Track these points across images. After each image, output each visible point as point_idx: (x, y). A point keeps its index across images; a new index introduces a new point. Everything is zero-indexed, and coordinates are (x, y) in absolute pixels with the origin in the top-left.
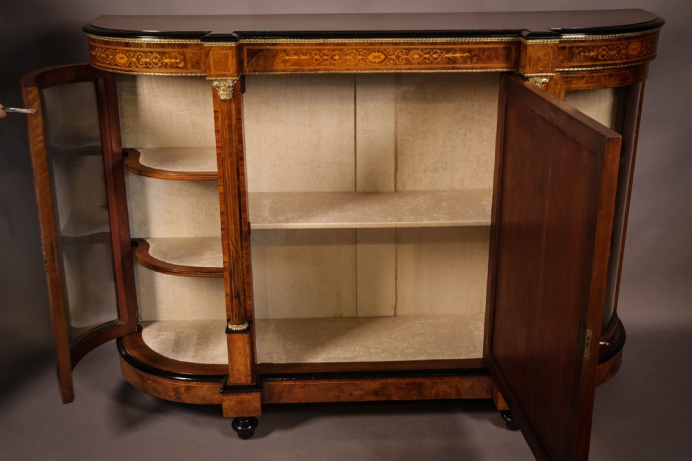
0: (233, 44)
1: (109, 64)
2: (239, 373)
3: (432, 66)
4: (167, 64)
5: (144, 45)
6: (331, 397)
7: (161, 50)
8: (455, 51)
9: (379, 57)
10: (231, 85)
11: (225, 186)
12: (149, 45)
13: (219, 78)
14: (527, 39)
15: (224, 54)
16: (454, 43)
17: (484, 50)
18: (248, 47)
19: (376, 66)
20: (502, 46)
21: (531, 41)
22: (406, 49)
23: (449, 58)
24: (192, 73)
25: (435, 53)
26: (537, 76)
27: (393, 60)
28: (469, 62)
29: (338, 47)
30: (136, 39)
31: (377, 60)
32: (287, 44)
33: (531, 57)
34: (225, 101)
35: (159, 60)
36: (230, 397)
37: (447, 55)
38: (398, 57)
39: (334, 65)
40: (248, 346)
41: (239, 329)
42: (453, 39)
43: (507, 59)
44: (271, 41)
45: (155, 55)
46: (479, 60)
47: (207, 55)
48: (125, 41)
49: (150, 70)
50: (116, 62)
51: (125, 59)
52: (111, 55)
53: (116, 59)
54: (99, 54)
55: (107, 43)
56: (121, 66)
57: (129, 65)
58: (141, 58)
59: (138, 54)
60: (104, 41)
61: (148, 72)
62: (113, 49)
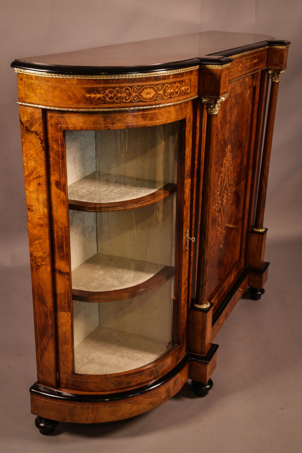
4: (183, 91)
7: (181, 79)
13: (223, 95)
15: (226, 74)
23: (254, 63)
28: (258, 65)
34: (216, 115)
43: (264, 61)
45: (177, 84)
48: (156, 76)
49: (172, 100)
50: (141, 99)
51: (153, 93)
52: (135, 92)
53: (141, 96)
54: (112, 95)
55: (132, 81)
56: (147, 101)
57: (155, 99)
58: (167, 90)
59: (165, 86)
60: (127, 80)
61: (171, 102)
62: (139, 86)
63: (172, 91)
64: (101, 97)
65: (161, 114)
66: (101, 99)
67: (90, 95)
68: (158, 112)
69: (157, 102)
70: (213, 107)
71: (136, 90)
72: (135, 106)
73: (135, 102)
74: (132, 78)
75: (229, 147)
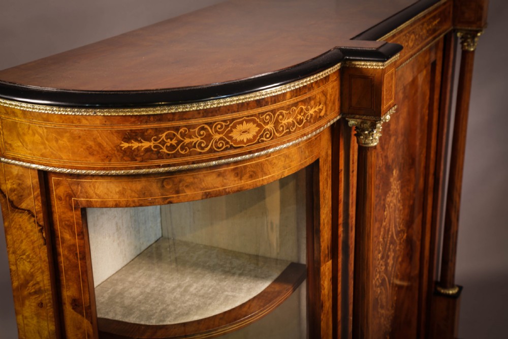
1: (210, 151)
4: (311, 116)
7: (307, 95)
8: (436, 17)
9: (413, 40)
12: (294, 93)
19: (411, 52)
23: (434, 26)
24: (330, 120)
25: (430, 23)
30: (278, 89)
35: (304, 114)
38: (419, 35)
45: (300, 107)
48: (258, 98)
49: (293, 135)
50: (230, 143)
51: (253, 129)
52: (219, 133)
53: (231, 138)
54: (174, 142)
55: (212, 112)
56: (243, 147)
57: (259, 139)
58: (281, 120)
59: (278, 113)
60: (201, 112)
61: (289, 141)
62: (225, 121)
63: (290, 120)
64: (150, 146)
65: (271, 164)
66: (152, 150)
67: (130, 145)
68: (266, 160)
69: (262, 145)
70: (369, 133)
71: (219, 129)
72: (220, 158)
73: (218, 152)
74: (210, 108)
75: (395, 173)
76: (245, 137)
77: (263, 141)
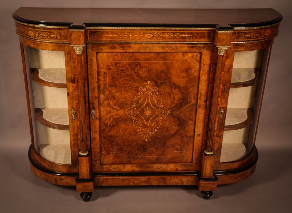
0: (83, 31)
1: (25, 35)
2: (84, 174)
3: (174, 40)
4: (52, 37)
5: (42, 28)
6: (125, 183)
7: (50, 31)
8: (185, 34)
9: (150, 36)
10: (82, 48)
11: (78, 92)
12: (44, 28)
13: (76, 46)
14: (218, 30)
15: (79, 35)
16: (185, 30)
17: (198, 33)
18: (89, 30)
19: (149, 40)
20: (207, 32)
21: (220, 31)
22: (162, 32)
23: (182, 37)
24: (63, 41)
25: (176, 34)
26: (222, 47)
27: (157, 37)
28: (191, 39)
29: (131, 31)
30: (38, 26)
31: (149, 37)
32: (108, 29)
33: (220, 38)
34: (79, 55)
35: (49, 35)
36: (80, 184)
37: (181, 35)
38: (159, 36)
39: (129, 39)
40: (88, 162)
41: (84, 155)
42: (184, 28)
43: (209, 37)
44: (100, 28)
45: (47, 33)
46: (196, 38)
47: (71, 35)
48: (32, 26)
49: (45, 39)
53: (28, 33)
55: (24, 26)
56: (31, 37)
58: (40, 34)
63: (43, 35)
65: (42, 45)
68: (40, 43)
73: (27, 36)
76: (31, 35)
77: (35, 37)
